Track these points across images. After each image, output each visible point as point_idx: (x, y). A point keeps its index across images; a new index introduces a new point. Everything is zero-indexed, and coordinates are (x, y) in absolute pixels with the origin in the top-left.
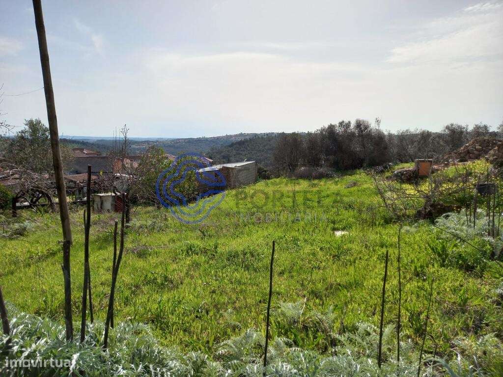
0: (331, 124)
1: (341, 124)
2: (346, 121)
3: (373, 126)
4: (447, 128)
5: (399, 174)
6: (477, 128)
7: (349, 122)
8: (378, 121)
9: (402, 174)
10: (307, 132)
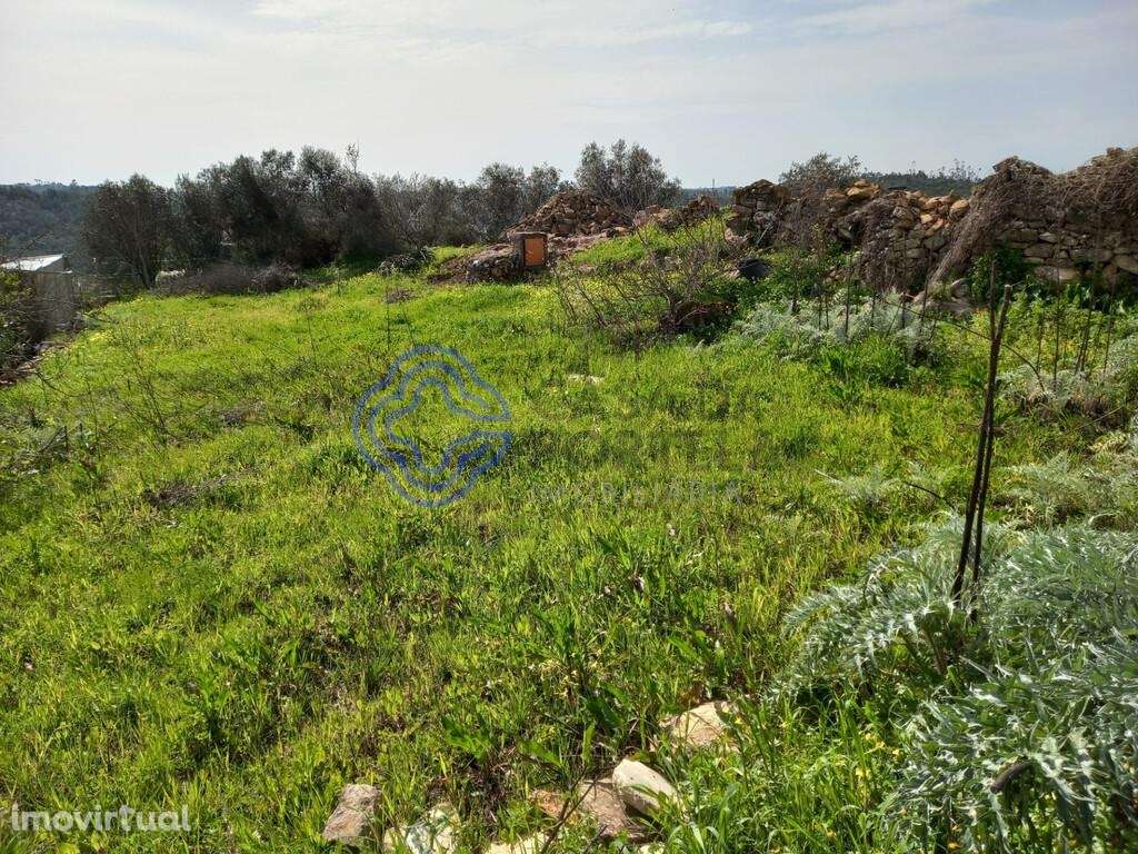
0: (242, 156)
1: (269, 156)
2: (282, 150)
3: (344, 163)
4: (488, 172)
5: (486, 266)
6: (539, 174)
7: (290, 154)
8: (352, 153)
9: (493, 266)
10: (67, 183)
